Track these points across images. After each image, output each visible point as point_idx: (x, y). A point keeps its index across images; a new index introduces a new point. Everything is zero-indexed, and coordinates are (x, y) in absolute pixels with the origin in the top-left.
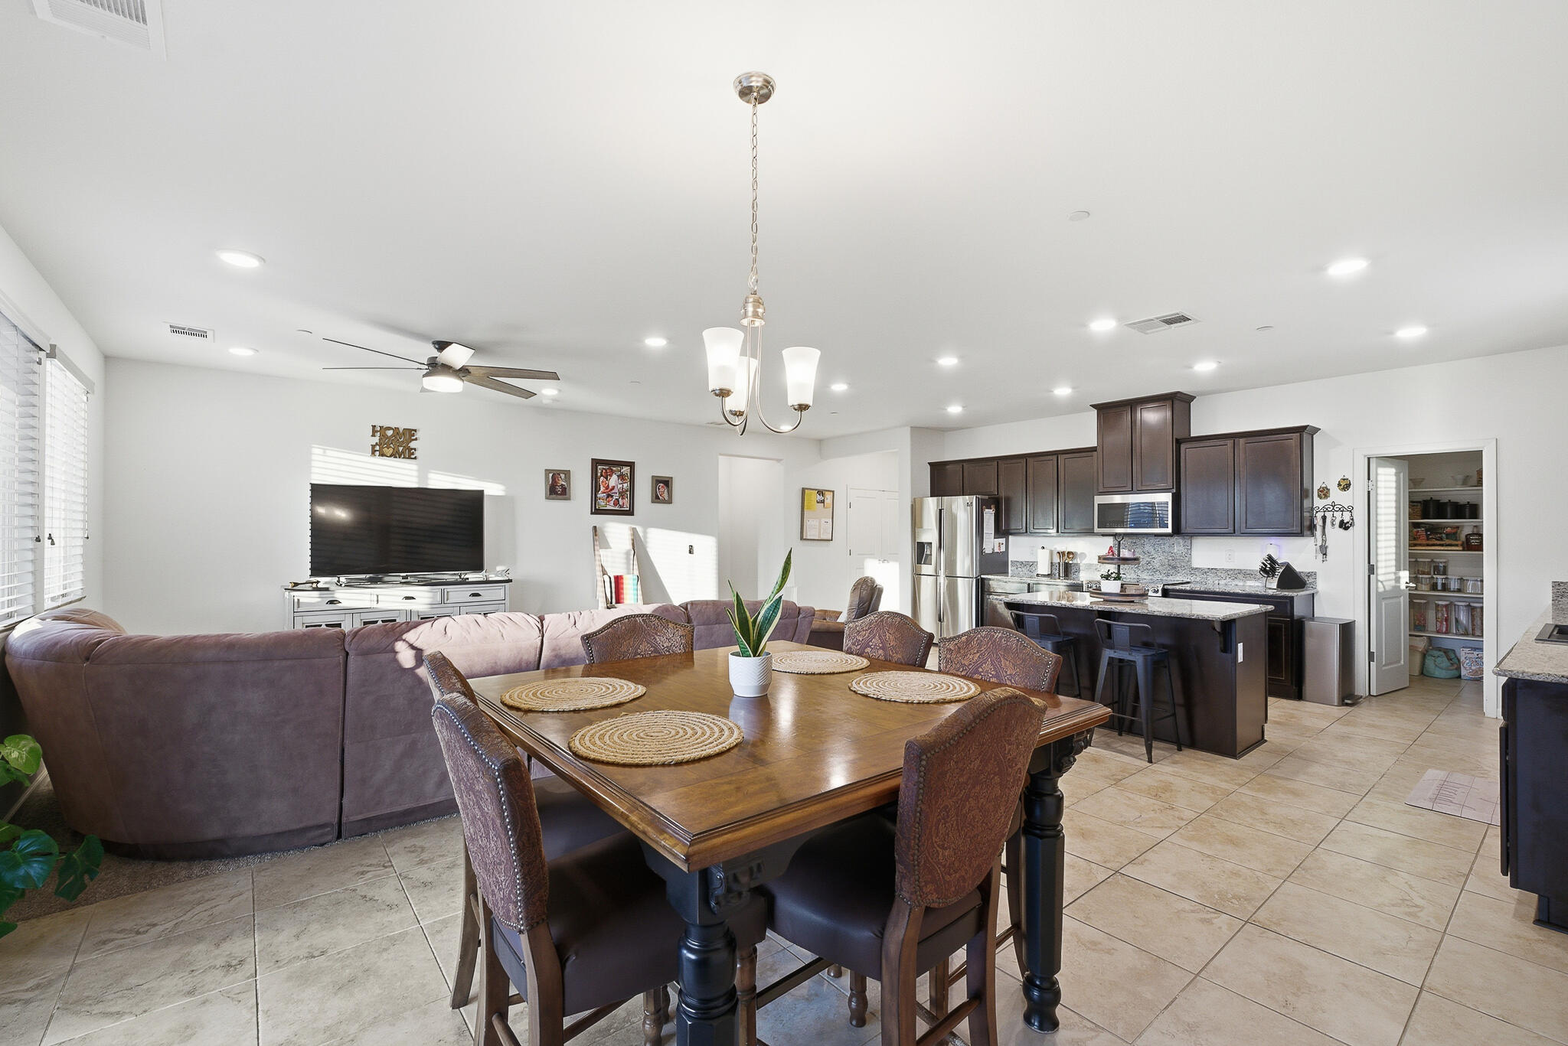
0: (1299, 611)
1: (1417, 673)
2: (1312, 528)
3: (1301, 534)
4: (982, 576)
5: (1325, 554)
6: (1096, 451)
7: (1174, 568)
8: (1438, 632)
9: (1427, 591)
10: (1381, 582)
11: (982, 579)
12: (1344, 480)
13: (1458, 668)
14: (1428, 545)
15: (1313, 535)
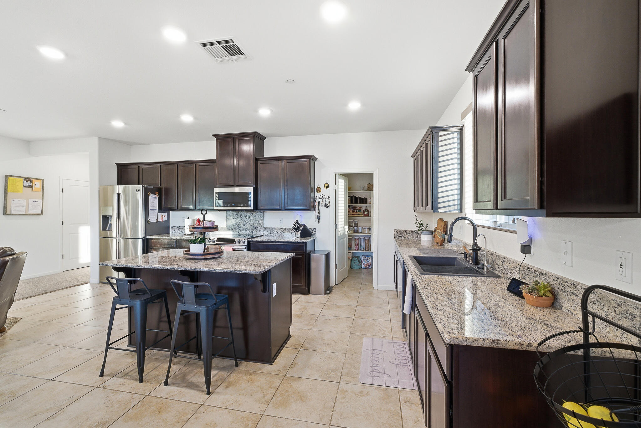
0: (309, 248)
1: (349, 268)
2: (314, 207)
3: (309, 210)
4: (148, 237)
5: (319, 220)
6: (215, 162)
7: (256, 228)
8: (355, 250)
9: (352, 233)
10: (340, 232)
11: (148, 239)
12: (326, 184)
13: (361, 264)
14: (352, 214)
15: (314, 210)
